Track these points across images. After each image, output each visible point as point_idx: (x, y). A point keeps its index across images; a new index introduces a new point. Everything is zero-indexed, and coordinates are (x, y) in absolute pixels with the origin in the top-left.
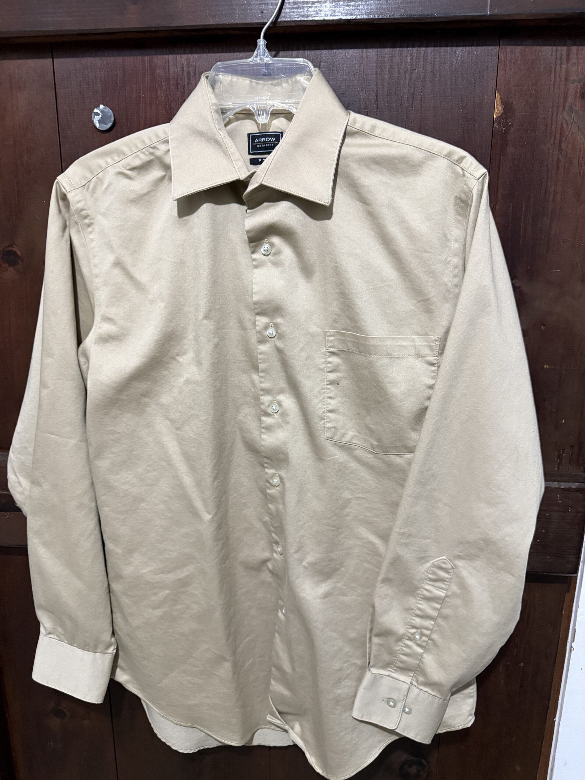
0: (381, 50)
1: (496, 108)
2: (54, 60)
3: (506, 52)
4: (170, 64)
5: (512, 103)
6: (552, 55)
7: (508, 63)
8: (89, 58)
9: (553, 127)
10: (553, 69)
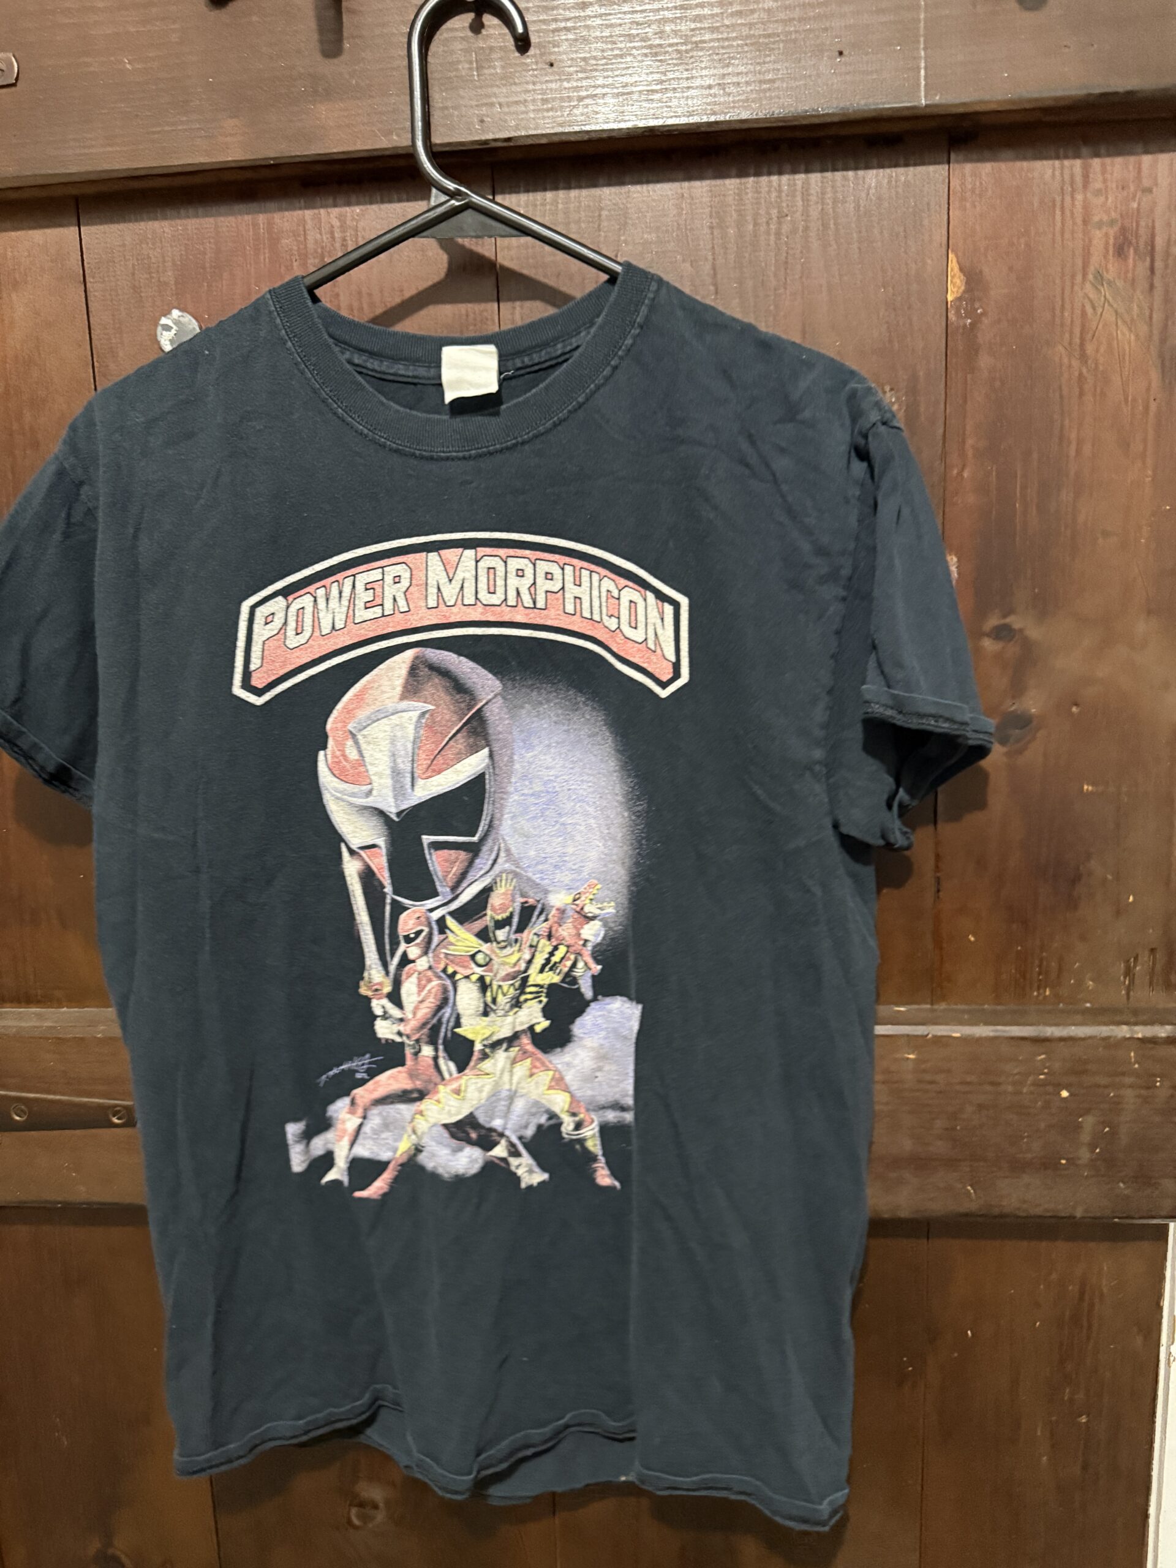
0: (719, 182)
1: (951, 282)
2: (82, 229)
3: (964, 176)
4: (307, 227)
5: (981, 272)
6: (1053, 175)
7: (968, 194)
8: (150, 223)
9: (1066, 314)
10: (1058, 204)
